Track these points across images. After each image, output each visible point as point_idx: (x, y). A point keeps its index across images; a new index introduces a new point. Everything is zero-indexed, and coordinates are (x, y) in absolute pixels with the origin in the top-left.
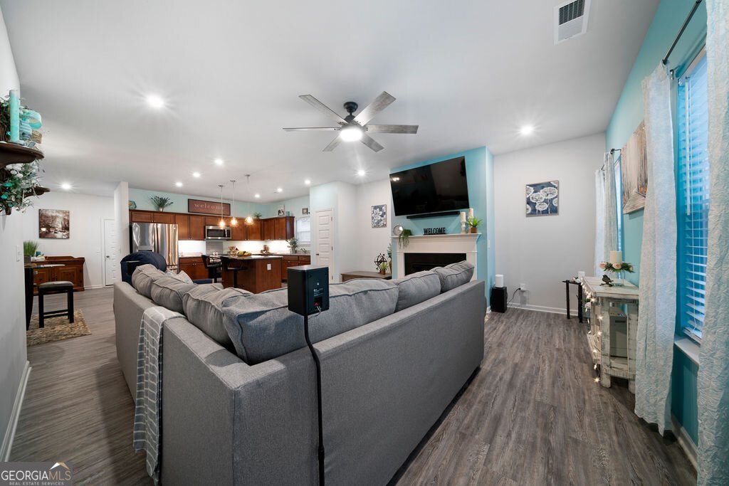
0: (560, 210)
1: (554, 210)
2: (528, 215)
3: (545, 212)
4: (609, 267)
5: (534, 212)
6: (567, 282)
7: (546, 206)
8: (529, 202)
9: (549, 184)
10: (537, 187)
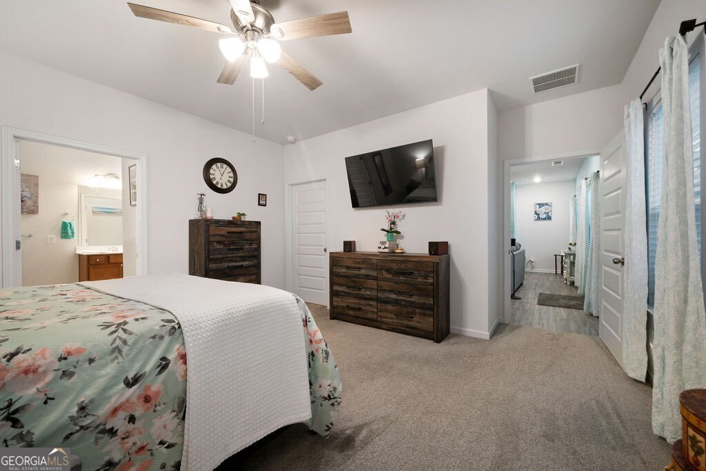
0: (553, 218)
1: (549, 218)
2: (536, 220)
3: (545, 219)
4: (571, 244)
5: (539, 219)
6: (556, 256)
7: (545, 216)
8: (536, 213)
9: (547, 204)
10: (541, 205)
